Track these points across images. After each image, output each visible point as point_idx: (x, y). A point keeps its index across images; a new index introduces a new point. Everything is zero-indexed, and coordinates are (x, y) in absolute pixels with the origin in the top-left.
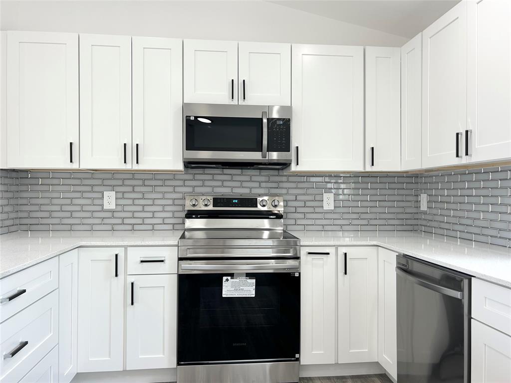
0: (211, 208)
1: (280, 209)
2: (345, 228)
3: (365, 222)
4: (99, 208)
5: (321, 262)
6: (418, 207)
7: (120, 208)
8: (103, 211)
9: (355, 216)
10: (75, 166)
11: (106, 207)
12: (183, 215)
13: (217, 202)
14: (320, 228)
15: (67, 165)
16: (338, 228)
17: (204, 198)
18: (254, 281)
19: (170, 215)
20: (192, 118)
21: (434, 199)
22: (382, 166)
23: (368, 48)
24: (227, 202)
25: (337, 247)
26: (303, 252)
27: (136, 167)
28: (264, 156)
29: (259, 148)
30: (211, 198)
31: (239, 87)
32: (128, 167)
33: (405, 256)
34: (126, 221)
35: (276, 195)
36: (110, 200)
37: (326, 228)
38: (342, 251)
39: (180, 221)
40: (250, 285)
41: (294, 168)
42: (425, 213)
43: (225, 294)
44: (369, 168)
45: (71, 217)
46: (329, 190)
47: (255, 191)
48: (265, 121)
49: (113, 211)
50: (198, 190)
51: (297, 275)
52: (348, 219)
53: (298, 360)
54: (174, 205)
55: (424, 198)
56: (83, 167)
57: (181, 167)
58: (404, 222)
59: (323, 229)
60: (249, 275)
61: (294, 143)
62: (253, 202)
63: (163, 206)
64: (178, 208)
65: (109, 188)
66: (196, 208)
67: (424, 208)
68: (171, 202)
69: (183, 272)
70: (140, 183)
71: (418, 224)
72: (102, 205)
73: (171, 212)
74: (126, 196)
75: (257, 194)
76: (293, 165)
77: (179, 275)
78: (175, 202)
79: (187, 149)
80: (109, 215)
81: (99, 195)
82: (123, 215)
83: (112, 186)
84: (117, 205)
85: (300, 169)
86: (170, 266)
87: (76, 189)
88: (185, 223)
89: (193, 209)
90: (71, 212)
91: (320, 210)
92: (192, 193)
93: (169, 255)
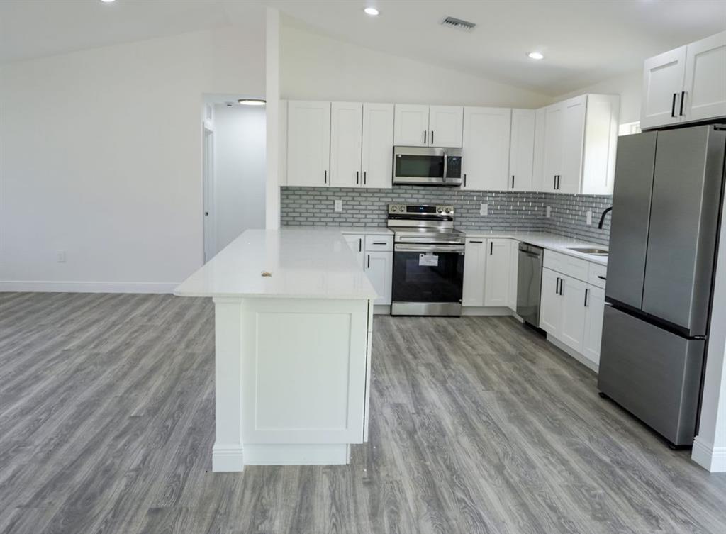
0: (405, 212)
1: (451, 214)
2: (494, 228)
3: (508, 225)
4: (331, 211)
5: (477, 247)
6: (545, 215)
7: (344, 212)
8: (334, 213)
9: (500, 220)
10: (327, 185)
11: (336, 210)
12: (385, 217)
13: (409, 208)
14: (477, 228)
15: (323, 184)
16: (490, 228)
17: (401, 206)
18: (437, 257)
19: (376, 216)
20: (400, 156)
21: (554, 210)
22: (519, 187)
23: (513, 110)
24: (416, 209)
25: (487, 238)
26: (467, 241)
27: (363, 186)
28: (444, 181)
29: (441, 175)
30: (405, 206)
31: (429, 136)
32: (359, 186)
33: (525, 242)
34: (349, 220)
35: (449, 205)
36: (338, 206)
37: (482, 228)
38: (490, 241)
39: (383, 221)
40: (435, 259)
41: (462, 188)
42: (548, 219)
43: (421, 264)
44: (511, 189)
45: (314, 216)
46: (484, 202)
47: (434, 201)
48: (446, 156)
49: (340, 213)
50: (395, 200)
51: (462, 254)
52: (497, 222)
53: (461, 303)
54: (379, 210)
55: (549, 209)
56: (332, 185)
57: (390, 186)
58: (535, 225)
59: (480, 229)
60: (435, 253)
61: (463, 172)
62: (433, 210)
63: (372, 210)
64: (383, 212)
65: (338, 198)
66: (396, 213)
67: (548, 216)
68: (377, 208)
69: (396, 250)
70: (358, 194)
71: (545, 227)
72: (334, 209)
73: (378, 215)
74: (349, 203)
75: (436, 204)
76: (462, 185)
77: (394, 252)
78: (381, 208)
79: (396, 176)
80: (338, 216)
81: (332, 203)
82: (346, 216)
83: (341, 196)
84: (343, 209)
85: (466, 189)
86: (389, 246)
87: (316, 198)
88: (387, 223)
89: (393, 213)
90: (314, 213)
91: (478, 216)
92: (392, 202)
93: (389, 240)
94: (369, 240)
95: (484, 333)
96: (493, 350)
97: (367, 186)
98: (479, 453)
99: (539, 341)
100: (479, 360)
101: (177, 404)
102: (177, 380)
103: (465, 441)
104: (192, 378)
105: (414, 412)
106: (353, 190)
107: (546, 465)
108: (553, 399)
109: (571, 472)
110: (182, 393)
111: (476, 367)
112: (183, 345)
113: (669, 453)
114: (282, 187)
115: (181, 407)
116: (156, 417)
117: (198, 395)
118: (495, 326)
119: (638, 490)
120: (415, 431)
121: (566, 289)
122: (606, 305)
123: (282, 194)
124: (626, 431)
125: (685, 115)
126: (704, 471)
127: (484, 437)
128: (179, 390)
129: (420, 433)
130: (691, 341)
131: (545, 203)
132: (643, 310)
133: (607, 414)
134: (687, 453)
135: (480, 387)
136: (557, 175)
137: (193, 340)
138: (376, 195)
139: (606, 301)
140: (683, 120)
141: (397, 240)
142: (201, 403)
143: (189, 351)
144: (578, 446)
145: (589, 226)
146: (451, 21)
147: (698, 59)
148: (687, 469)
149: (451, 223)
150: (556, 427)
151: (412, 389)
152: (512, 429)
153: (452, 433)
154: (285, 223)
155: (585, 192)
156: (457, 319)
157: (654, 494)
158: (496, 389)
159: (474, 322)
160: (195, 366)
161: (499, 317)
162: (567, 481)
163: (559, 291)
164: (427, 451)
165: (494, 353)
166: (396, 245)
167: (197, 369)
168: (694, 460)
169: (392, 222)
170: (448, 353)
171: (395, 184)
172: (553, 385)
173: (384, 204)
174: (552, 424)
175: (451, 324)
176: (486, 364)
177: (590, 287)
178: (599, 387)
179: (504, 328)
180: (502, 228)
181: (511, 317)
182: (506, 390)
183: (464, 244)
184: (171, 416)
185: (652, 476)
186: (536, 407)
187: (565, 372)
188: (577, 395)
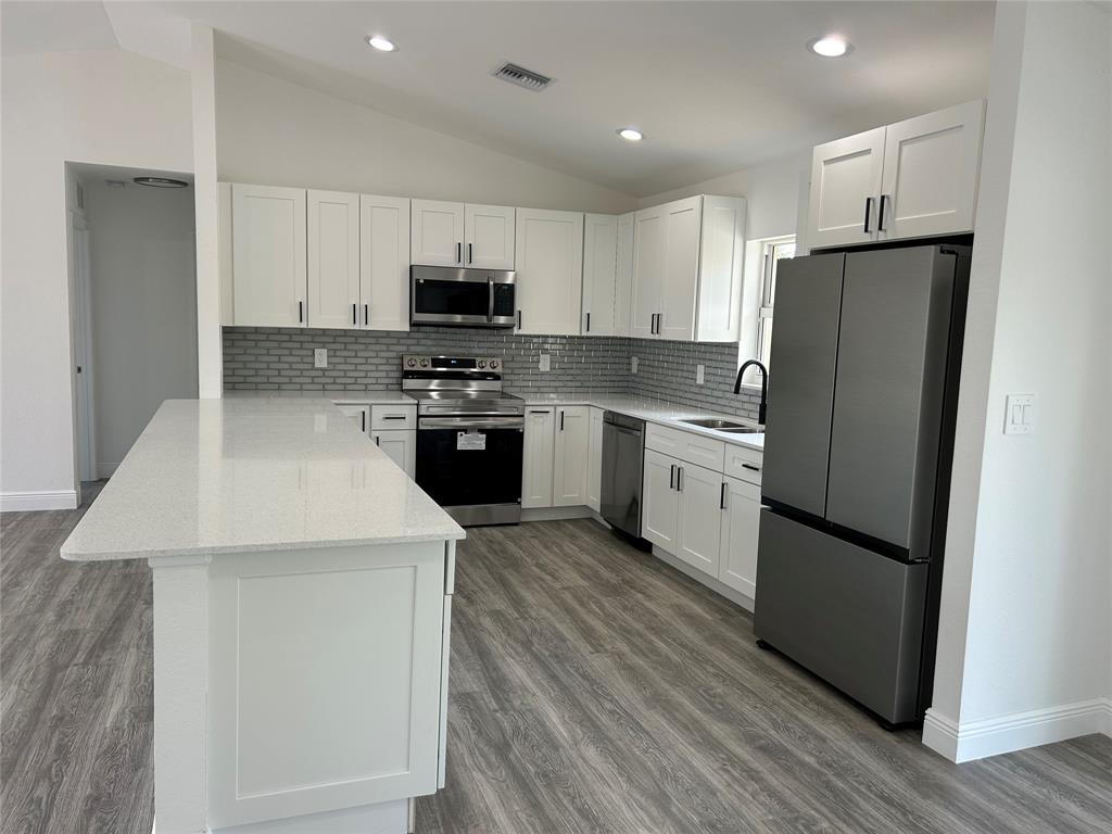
0: (430, 368)
1: (499, 370)
2: (559, 390)
3: (579, 384)
4: (310, 366)
5: (541, 420)
6: (629, 370)
7: (331, 367)
8: (314, 369)
9: (568, 378)
10: (303, 325)
11: (317, 365)
12: (397, 374)
13: (436, 362)
14: (536, 390)
15: (296, 324)
16: (554, 390)
17: (422, 358)
18: (485, 436)
19: (384, 374)
20: (422, 281)
21: (643, 362)
22: (598, 330)
23: (587, 215)
24: (446, 362)
25: (555, 406)
26: (528, 410)
27: (364, 328)
28: (489, 320)
29: (484, 312)
30: (429, 358)
31: (465, 251)
32: (357, 327)
33: (610, 412)
34: (338, 381)
35: (496, 356)
36: (321, 359)
37: (543, 390)
38: (560, 409)
39: (394, 381)
40: (480, 439)
41: (516, 331)
42: (635, 375)
43: (460, 446)
44: (584, 334)
45: (279, 375)
46: (545, 351)
48: (491, 283)
49: (324, 370)
50: (413, 348)
51: (521, 431)
52: (563, 381)
53: (520, 503)
54: (388, 364)
55: (635, 361)
56: (311, 326)
57: (407, 328)
58: (616, 384)
59: (539, 391)
60: (481, 431)
61: (518, 308)
62: (472, 363)
63: (377, 365)
64: (395, 368)
65: (321, 345)
66: (415, 369)
67: (634, 370)
68: (384, 361)
69: (421, 428)
70: (353, 340)
71: (628, 387)
72: (313, 364)
73: (386, 372)
74: (338, 354)
75: (477, 356)
76: (515, 329)
77: (418, 430)
78: (391, 361)
79: (417, 312)
80: (321, 373)
81: (310, 353)
82: (335, 374)
83: (324, 343)
84: (328, 363)
85: (521, 332)
86: (411, 423)
87: (284, 345)
88: (401, 384)
89: (411, 369)
90: (279, 370)
91: (536, 371)
92: (408, 352)
93: (409, 412)
94: (379, 413)
95: (562, 550)
96: (584, 579)
97: (368, 328)
98: (621, 775)
99: (642, 556)
100: (568, 597)
101: (53, 745)
102: (47, 693)
103: (591, 752)
104: (78, 684)
105: (496, 707)
106: (345, 333)
107: (730, 785)
108: (699, 658)
109: (772, 793)
110: (61, 719)
111: (569, 611)
112: (50, 616)
113: (889, 738)
114: (223, 328)
115: (62, 751)
116: (11, 780)
117: (95, 718)
118: (573, 537)
119: (873, 812)
120: (507, 745)
121: (686, 482)
122: (762, 509)
123: (224, 340)
124: (817, 704)
125: (885, 231)
126: (948, 763)
127: (619, 742)
128: (55, 712)
129: (516, 748)
130: (911, 566)
131: (629, 352)
132: (827, 519)
133: (782, 678)
134: (913, 733)
135: (585, 648)
136: (657, 313)
137: (72, 602)
138: (381, 341)
139: (762, 503)
140: (882, 237)
141: (423, 412)
142: (104, 737)
143: (65, 628)
144: (763, 742)
145: (701, 387)
146: (513, 72)
147: (905, 149)
148: (925, 763)
149: (498, 383)
150: (718, 710)
151: (480, 662)
152: (654, 720)
153: (567, 742)
154: (230, 386)
155: (700, 339)
156: (514, 528)
157: (899, 816)
158: (609, 647)
159: (543, 533)
160: (80, 657)
161: (574, 521)
162: (771, 813)
163: (675, 484)
164: (537, 782)
165: (586, 584)
166: (421, 419)
167: (85, 664)
168: (928, 745)
169: (410, 384)
170: (519, 589)
171: (413, 324)
172: (689, 634)
173: (394, 354)
174: (712, 703)
175: (507, 536)
176: (582, 604)
177: (727, 479)
178: (755, 632)
179: (587, 539)
180: (573, 390)
181: (591, 520)
182: (624, 648)
183: (522, 416)
184: (44, 774)
185: (884, 783)
186: (679, 676)
187: (697, 609)
188: (727, 645)
